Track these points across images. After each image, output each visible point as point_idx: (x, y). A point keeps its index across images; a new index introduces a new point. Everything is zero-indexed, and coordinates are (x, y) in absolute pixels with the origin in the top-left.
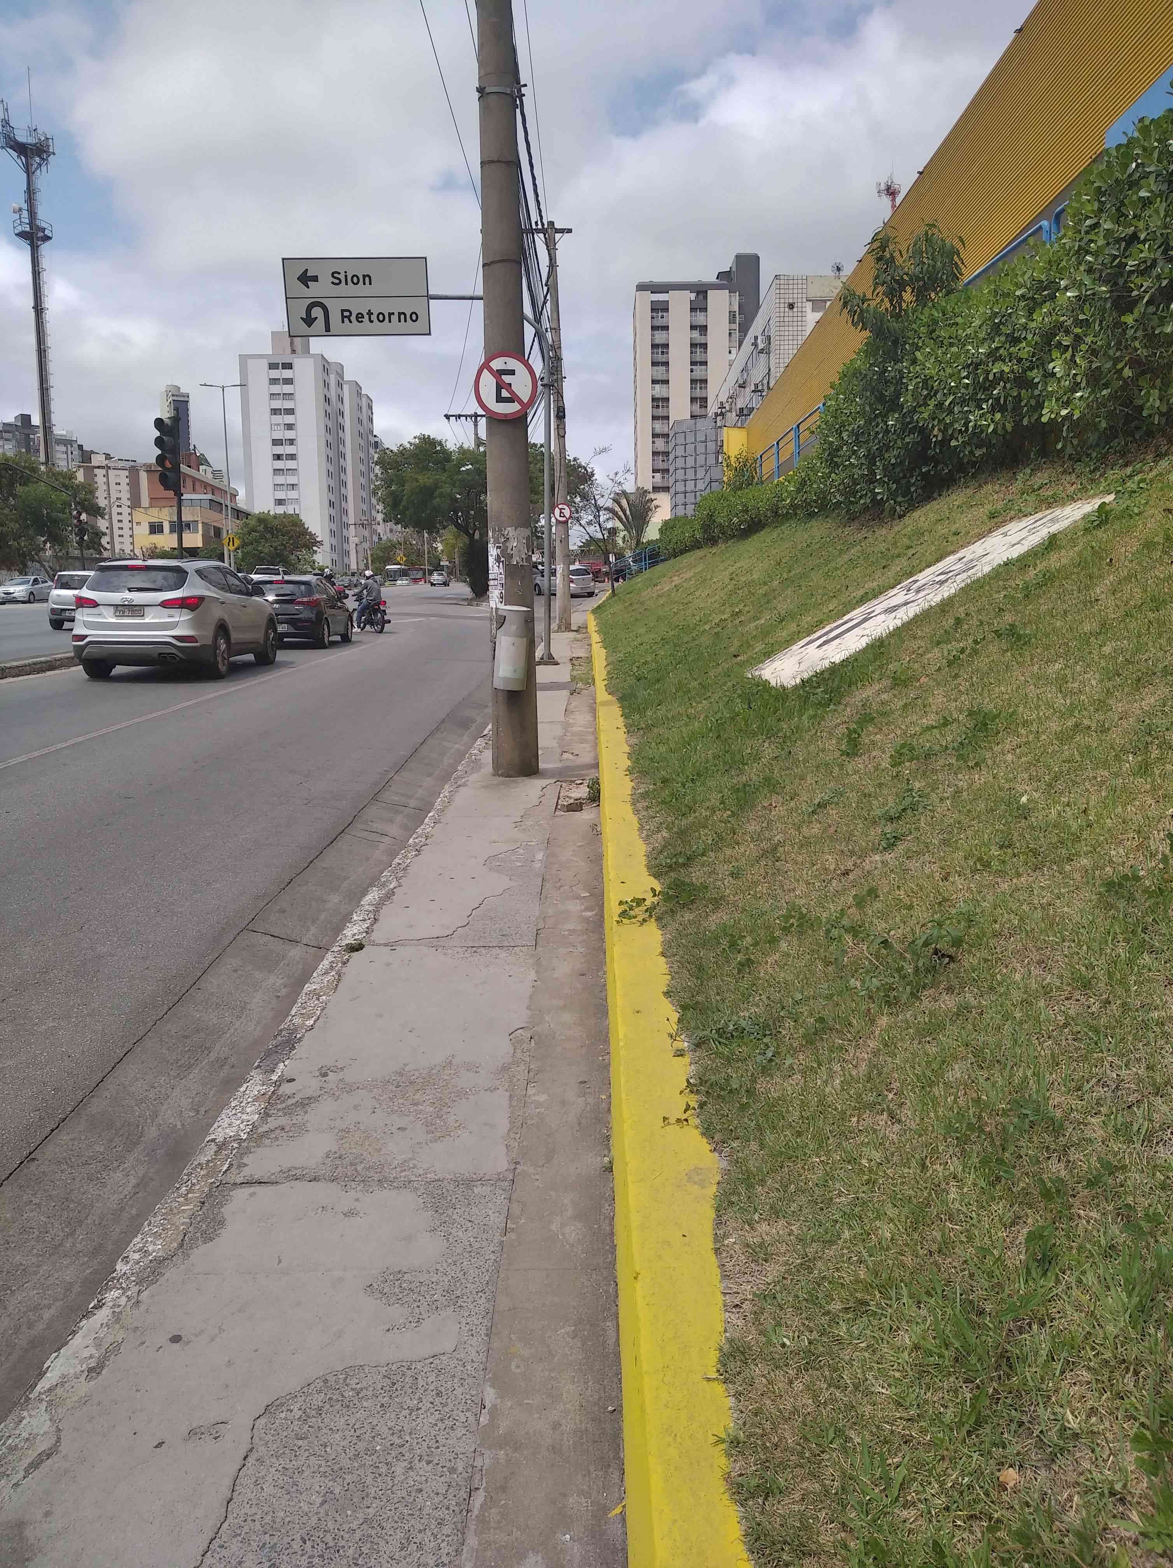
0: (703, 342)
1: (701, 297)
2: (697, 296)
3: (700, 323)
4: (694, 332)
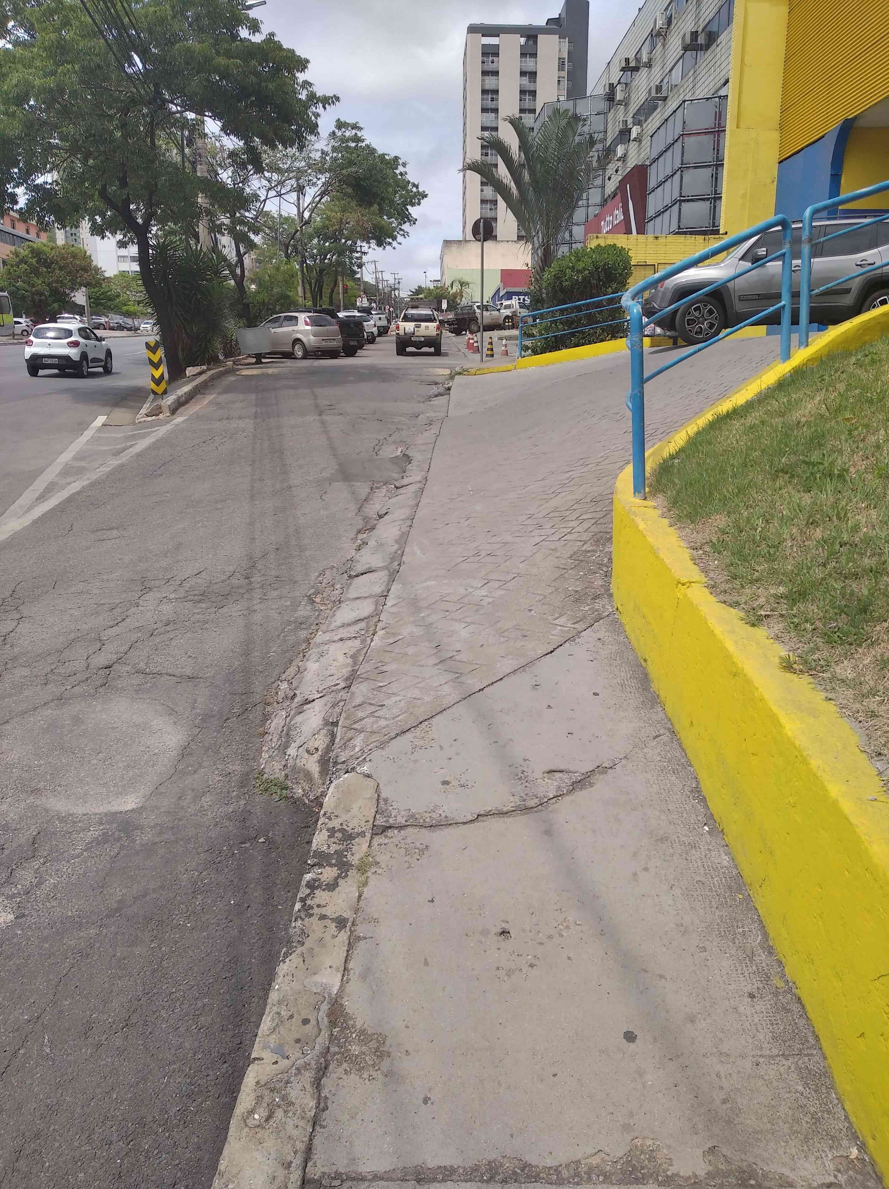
0: (532, 89)
1: (531, 42)
2: (527, 41)
3: (530, 69)
4: (523, 78)
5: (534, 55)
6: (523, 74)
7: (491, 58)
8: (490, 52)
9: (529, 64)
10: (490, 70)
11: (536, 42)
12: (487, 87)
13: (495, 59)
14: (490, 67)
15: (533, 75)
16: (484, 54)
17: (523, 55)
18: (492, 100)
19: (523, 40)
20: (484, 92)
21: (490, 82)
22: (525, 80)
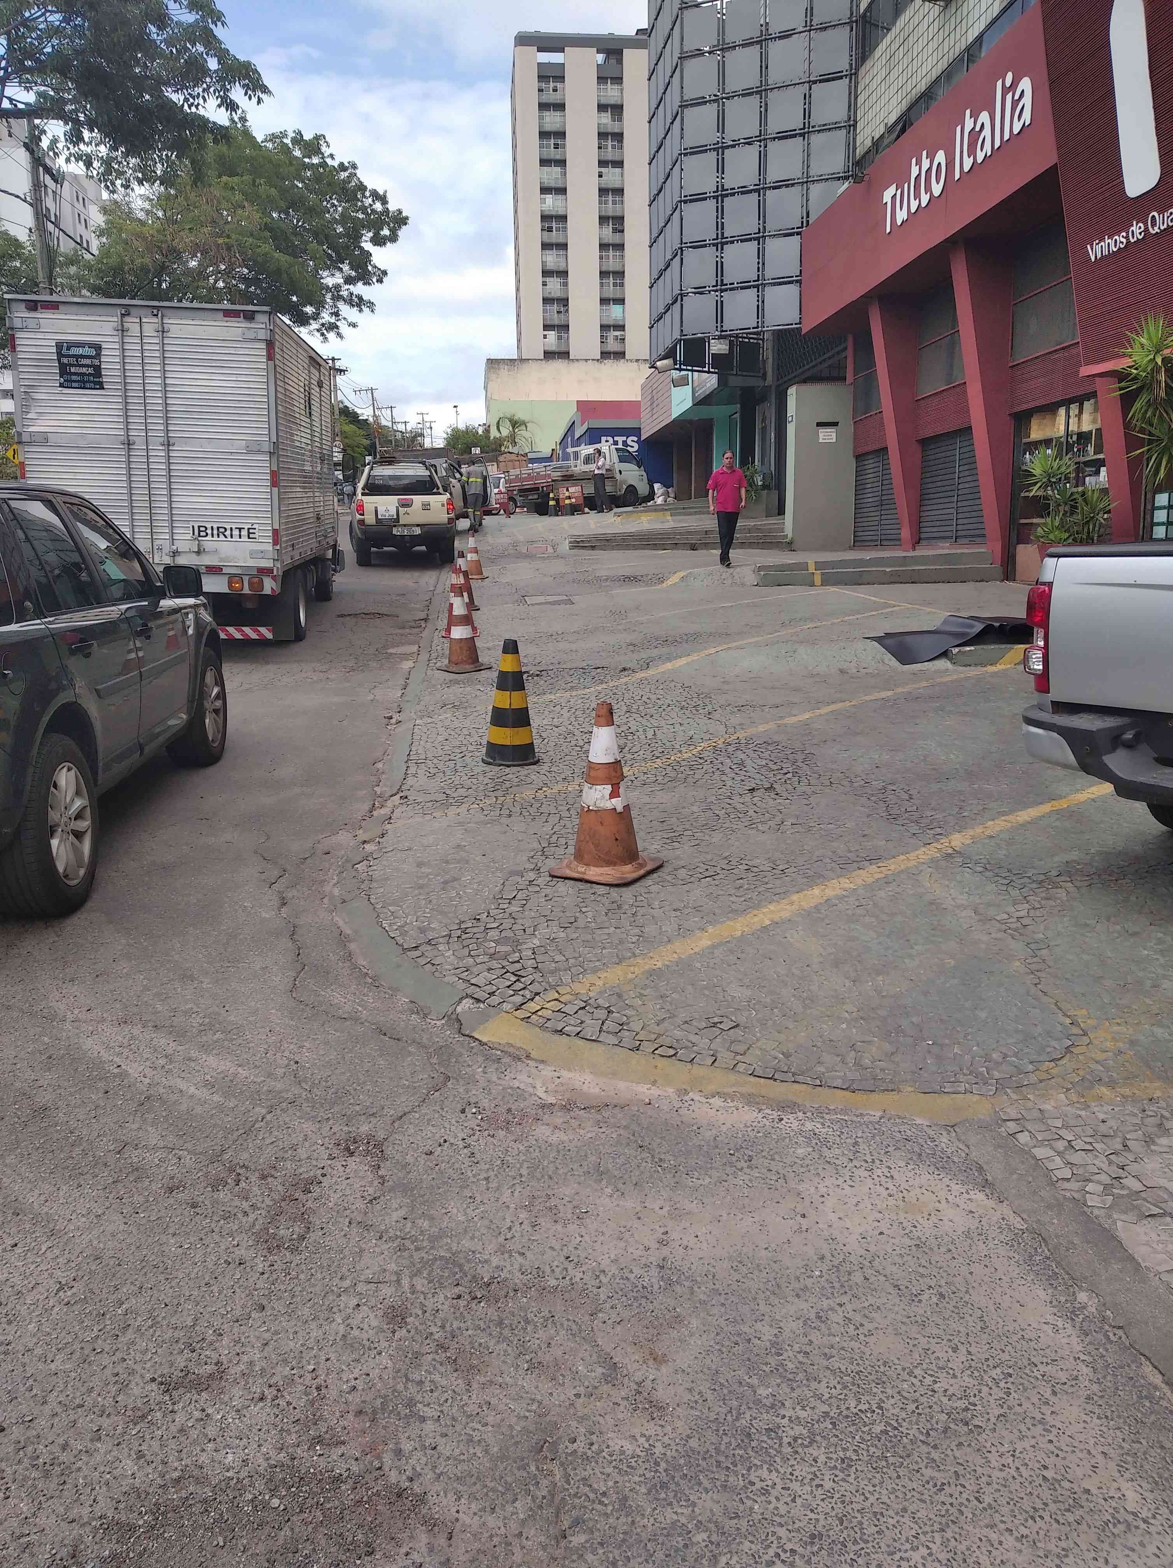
0: (616, 131)
1: (613, 61)
2: (607, 59)
3: (612, 101)
4: (603, 114)
5: (618, 80)
6: (602, 108)
7: (552, 85)
8: (551, 75)
9: (612, 93)
10: (551, 101)
11: (620, 61)
12: (548, 128)
13: (559, 85)
14: (551, 97)
15: (617, 110)
16: (542, 78)
17: (601, 79)
18: (556, 146)
19: (600, 58)
20: (544, 135)
21: (552, 120)
22: (606, 118)
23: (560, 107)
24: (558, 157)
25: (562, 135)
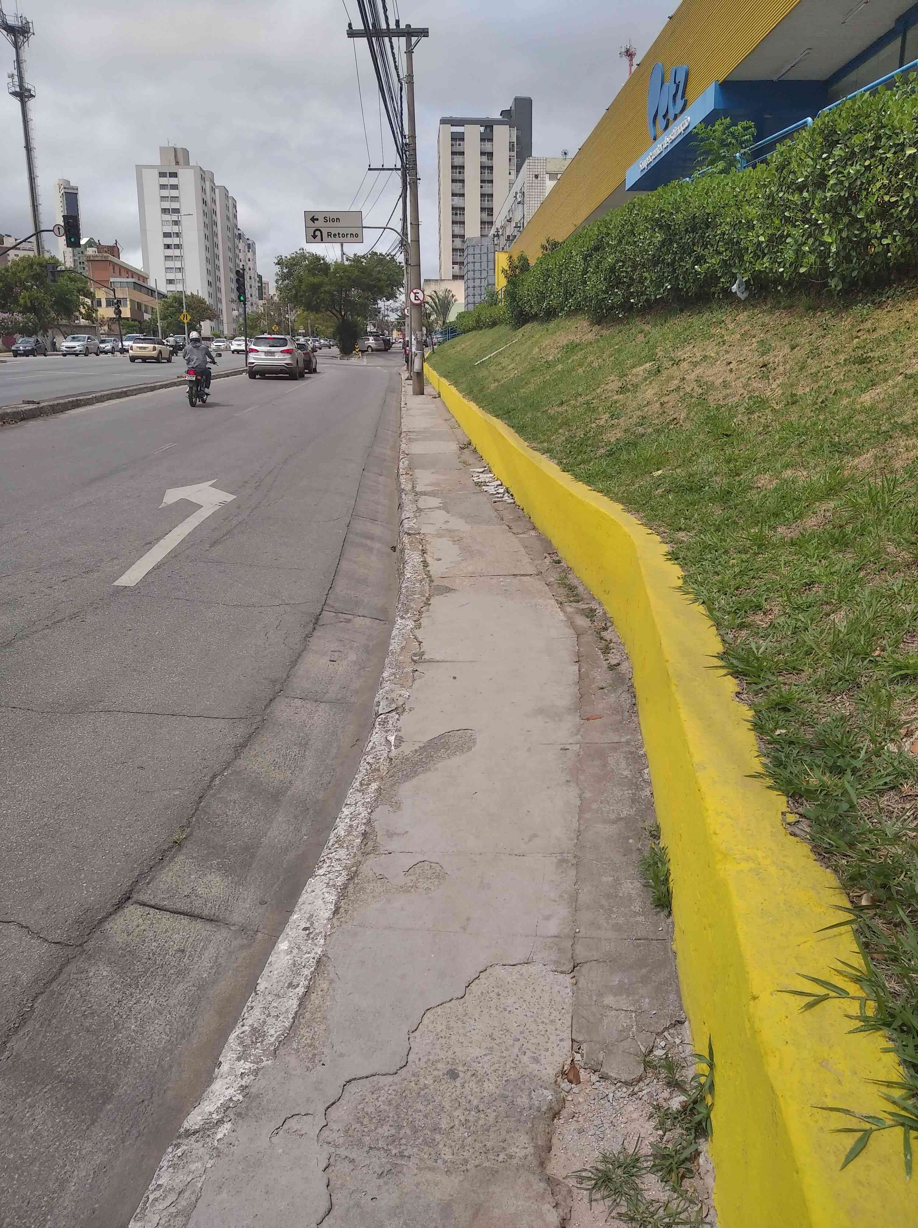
0: (490, 165)
1: (488, 130)
2: (485, 130)
3: (488, 151)
4: (483, 157)
5: (491, 140)
6: (482, 154)
7: (458, 142)
8: (458, 138)
9: (488, 147)
10: (458, 151)
11: (492, 131)
12: (456, 164)
13: (461, 143)
14: (457, 149)
15: (490, 155)
16: (452, 139)
17: (482, 140)
18: (460, 172)
19: (482, 129)
20: (453, 167)
21: (458, 160)
22: (485, 159)
23: (462, 153)
24: (461, 178)
25: (463, 167)
